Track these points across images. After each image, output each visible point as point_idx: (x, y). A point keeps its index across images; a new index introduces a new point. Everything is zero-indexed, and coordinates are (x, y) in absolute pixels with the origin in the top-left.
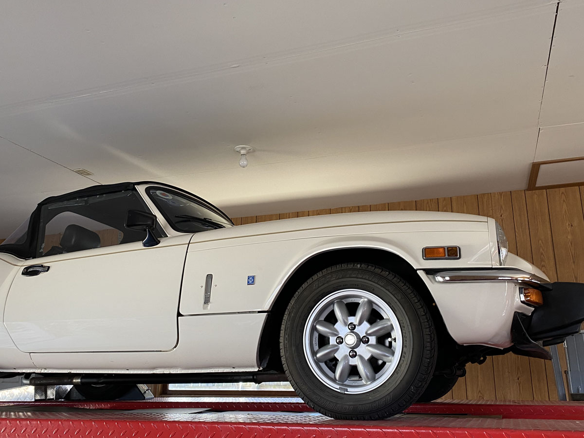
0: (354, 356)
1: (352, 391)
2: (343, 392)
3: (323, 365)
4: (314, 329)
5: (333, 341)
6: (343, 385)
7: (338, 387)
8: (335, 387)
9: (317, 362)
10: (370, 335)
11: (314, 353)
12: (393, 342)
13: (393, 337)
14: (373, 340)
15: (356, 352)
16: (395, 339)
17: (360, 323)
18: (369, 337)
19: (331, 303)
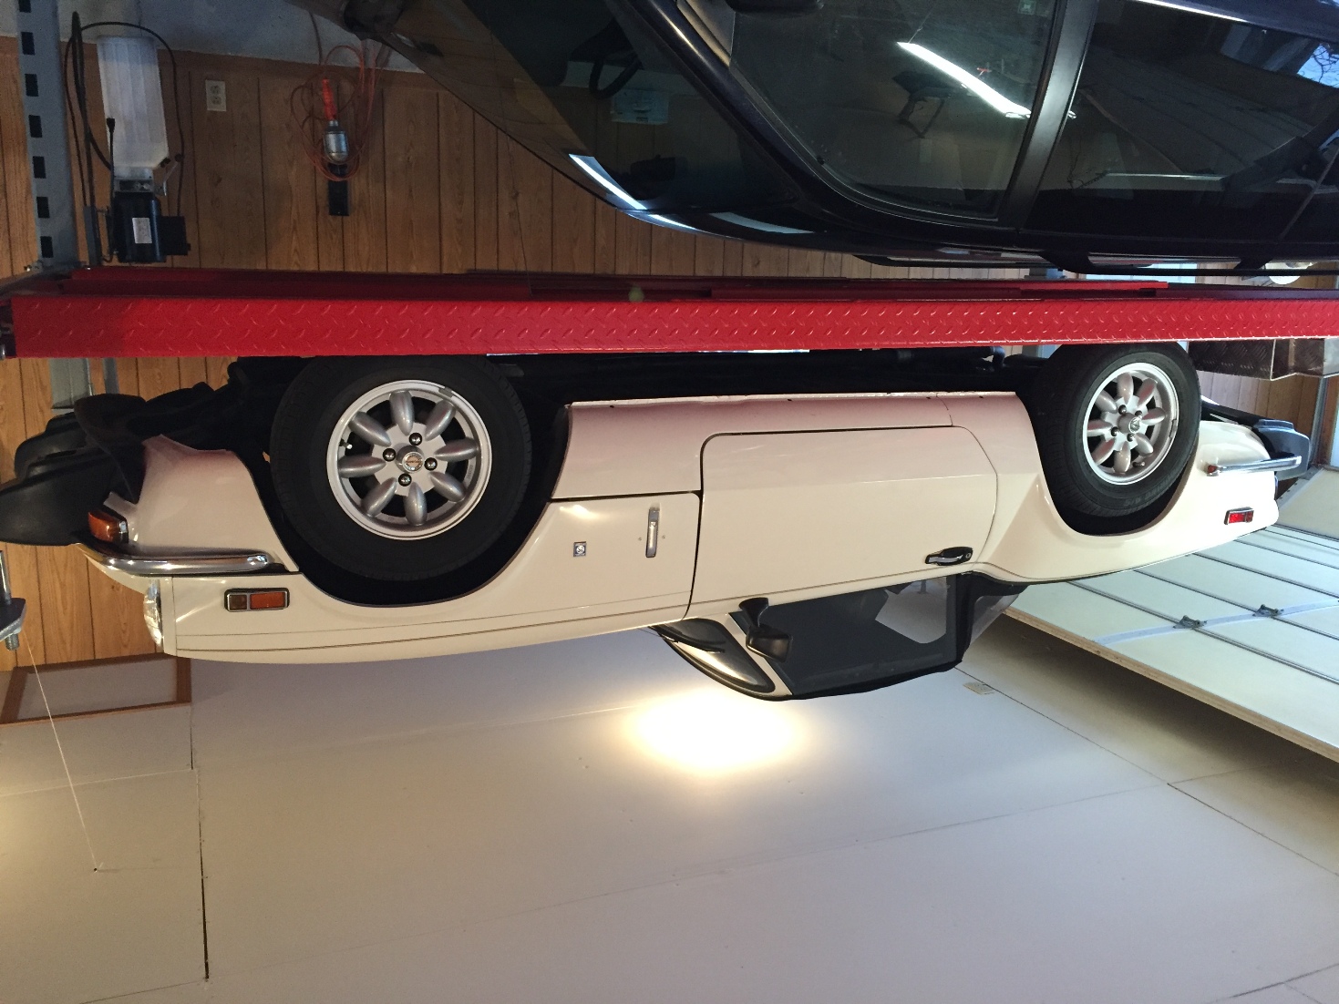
0: (416, 435)
1: (433, 387)
2: (448, 389)
3: (468, 433)
4: (467, 492)
5: (442, 467)
6: (445, 399)
7: (453, 399)
8: (458, 400)
9: (475, 442)
10: (378, 461)
11: (478, 455)
12: (346, 441)
13: (343, 448)
14: (377, 452)
15: (410, 440)
16: (342, 443)
17: (389, 482)
18: (382, 458)
19: (428, 523)
